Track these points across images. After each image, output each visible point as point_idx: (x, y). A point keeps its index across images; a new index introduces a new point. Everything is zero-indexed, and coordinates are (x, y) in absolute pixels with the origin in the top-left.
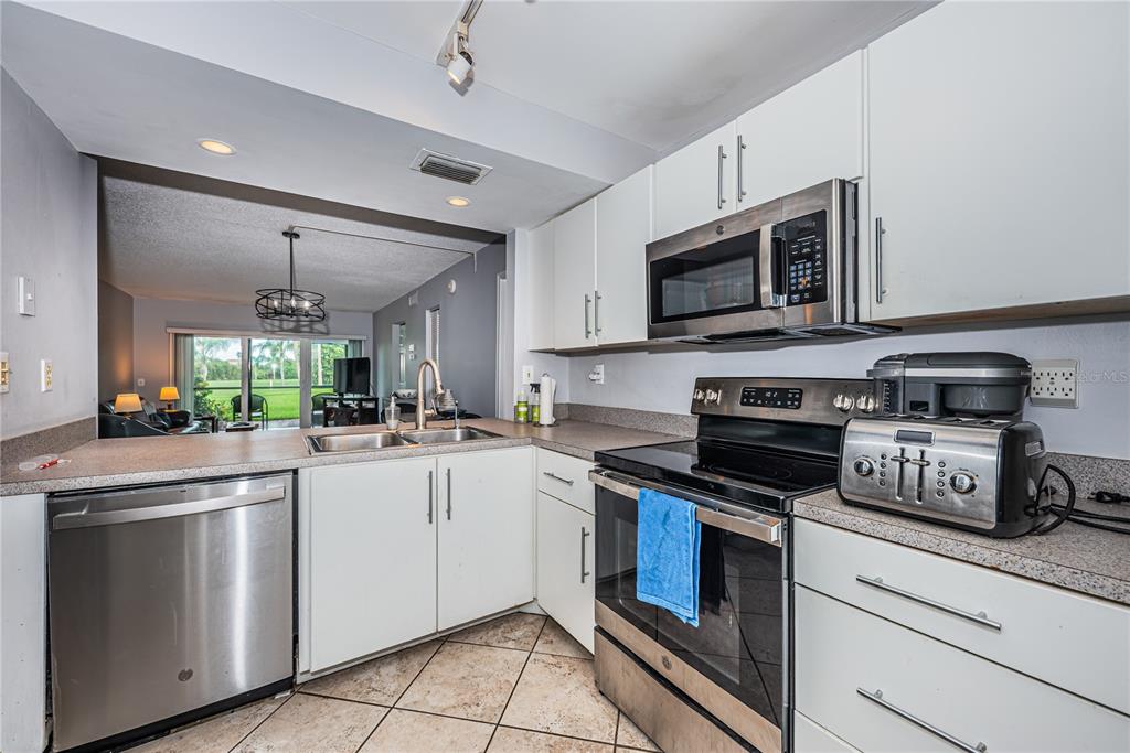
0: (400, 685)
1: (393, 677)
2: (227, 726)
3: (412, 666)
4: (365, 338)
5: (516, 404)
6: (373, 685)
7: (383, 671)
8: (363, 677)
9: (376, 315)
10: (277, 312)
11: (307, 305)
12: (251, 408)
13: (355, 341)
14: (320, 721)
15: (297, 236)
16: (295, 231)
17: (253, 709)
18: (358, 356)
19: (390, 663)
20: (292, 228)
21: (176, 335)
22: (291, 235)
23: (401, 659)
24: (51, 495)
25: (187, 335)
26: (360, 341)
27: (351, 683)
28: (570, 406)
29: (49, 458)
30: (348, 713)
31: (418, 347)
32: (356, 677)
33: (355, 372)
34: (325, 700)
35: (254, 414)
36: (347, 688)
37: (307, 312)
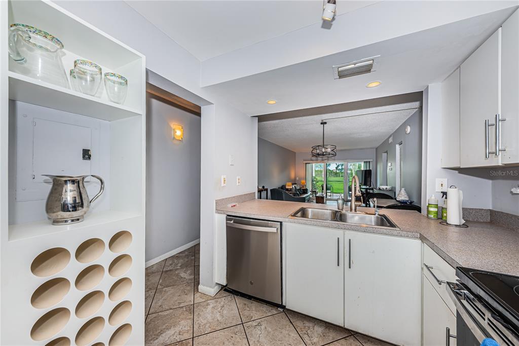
0: (318, 342)
1: (318, 334)
2: (262, 308)
3: (329, 336)
4: (372, 160)
5: (427, 205)
6: (309, 331)
7: (316, 328)
8: (307, 324)
9: (377, 149)
10: (318, 154)
11: (329, 150)
12: (327, 189)
13: (367, 162)
14: (284, 331)
15: (326, 123)
16: (324, 121)
17: (270, 308)
18: (368, 169)
19: (321, 326)
20: (322, 121)
21: (306, 163)
22: (323, 123)
23: (326, 328)
24: (228, 215)
25: (308, 163)
26: (369, 162)
27: (302, 323)
28: (492, 212)
29: (234, 204)
30: (293, 336)
31: (393, 164)
32: (305, 322)
33: (367, 176)
34: (290, 323)
35: (328, 191)
36: (299, 323)
37: (329, 153)
